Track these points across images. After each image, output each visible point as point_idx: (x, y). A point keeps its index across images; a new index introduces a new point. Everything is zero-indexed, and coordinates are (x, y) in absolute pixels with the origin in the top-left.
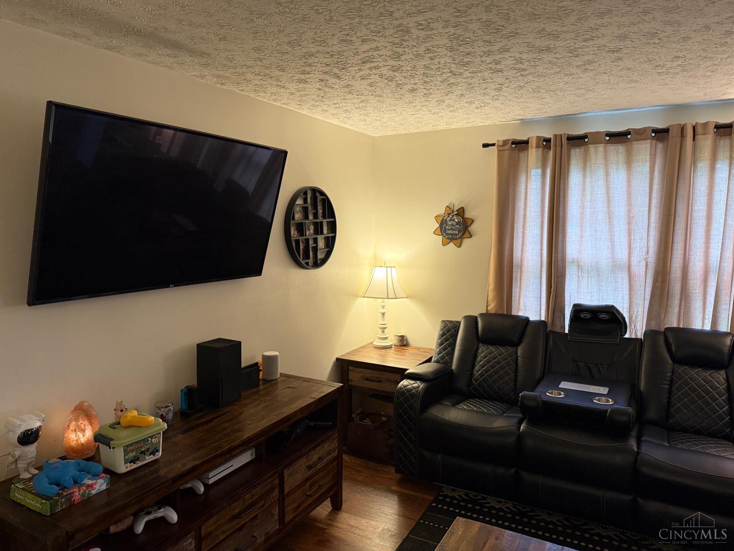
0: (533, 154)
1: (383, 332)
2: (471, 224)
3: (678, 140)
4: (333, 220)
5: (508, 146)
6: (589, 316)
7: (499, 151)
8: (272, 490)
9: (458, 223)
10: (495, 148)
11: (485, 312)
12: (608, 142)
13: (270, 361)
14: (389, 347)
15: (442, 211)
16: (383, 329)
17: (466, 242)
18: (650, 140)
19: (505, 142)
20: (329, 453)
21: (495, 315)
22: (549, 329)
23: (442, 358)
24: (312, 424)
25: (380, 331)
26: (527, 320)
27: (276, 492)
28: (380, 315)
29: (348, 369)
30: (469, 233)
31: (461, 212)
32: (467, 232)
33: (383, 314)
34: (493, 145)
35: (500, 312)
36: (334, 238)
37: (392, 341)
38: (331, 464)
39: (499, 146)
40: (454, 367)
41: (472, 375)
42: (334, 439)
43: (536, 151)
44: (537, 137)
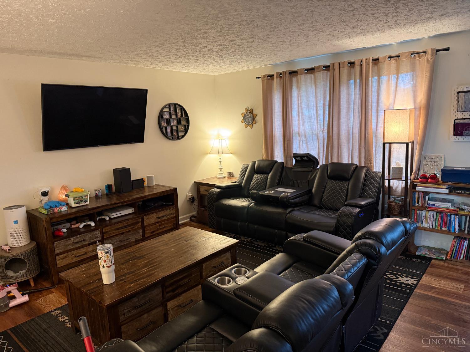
0: (276, 81)
1: (221, 170)
2: (256, 116)
3: (333, 70)
4: (187, 117)
5: (266, 78)
6: (300, 159)
7: (262, 80)
8: (138, 223)
9: (250, 117)
10: (260, 79)
11: (262, 159)
12: (306, 73)
13: (150, 178)
14: (224, 177)
15: (244, 111)
16: (221, 169)
17: (254, 125)
18: (322, 72)
19: (264, 76)
20: (171, 214)
21: (266, 160)
22: (285, 166)
23: (240, 181)
24: (164, 203)
25: (219, 170)
26: (276, 162)
27: (140, 224)
28: (219, 162)
29: (199, 187)
30: (255, 121)
31: (251, 111)
32: (254, 121)
33: (220, 162)
34: (260, 77)
35: (267, 159)
36: (188, 126)
37: (226, 175)
38: (172, 219)
39: (262, 78)
40: (243, 185)
41: (249, 187)
42: (173, 209)
43: (276, 80)
44: (276, 73)
